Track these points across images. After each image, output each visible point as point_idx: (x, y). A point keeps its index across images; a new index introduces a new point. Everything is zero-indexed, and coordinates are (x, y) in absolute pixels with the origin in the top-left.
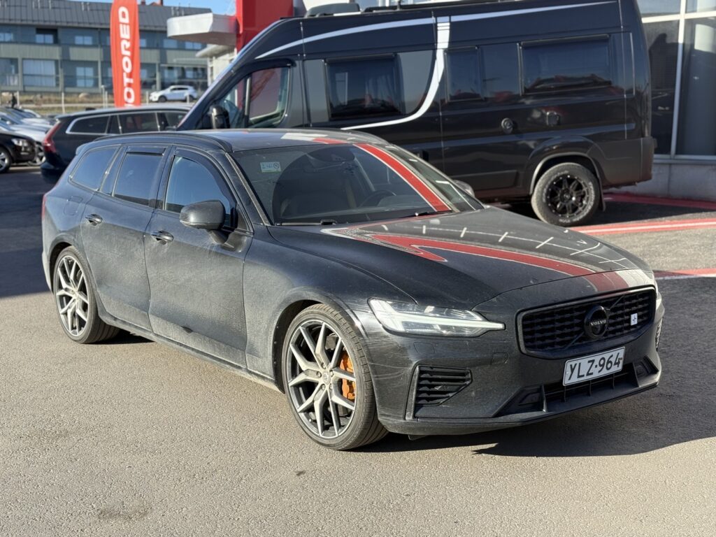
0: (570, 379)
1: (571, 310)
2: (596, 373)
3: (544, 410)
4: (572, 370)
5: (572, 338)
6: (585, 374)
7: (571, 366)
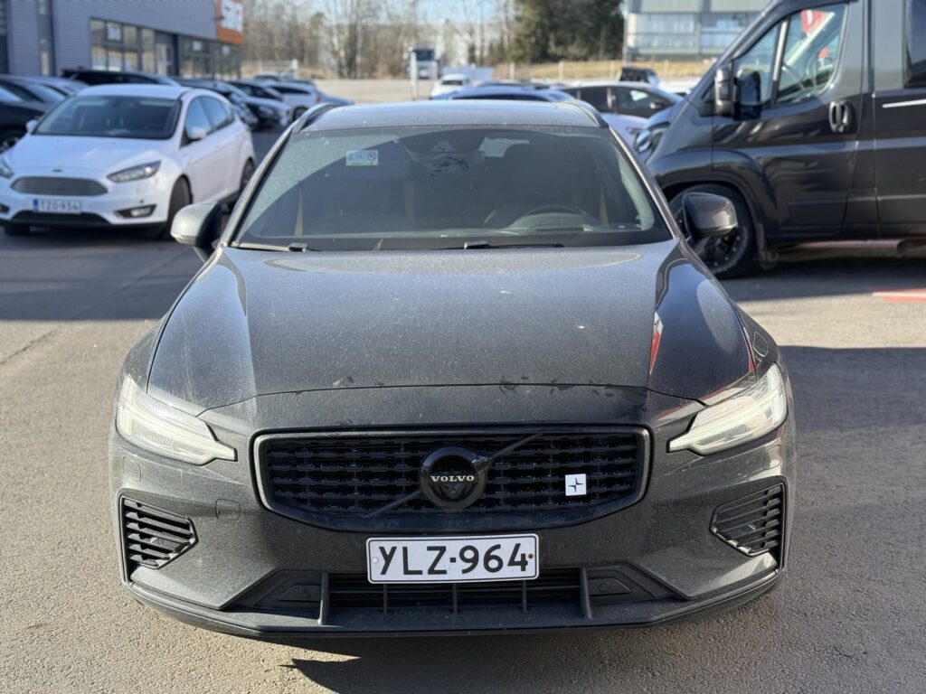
0: (384, 572)
1: (389, 445)
2: (454, 573)
3: (319, 621)
4: (388, 558)
5: (391, 497)
6: (425, 570)
7: (382, 549)
